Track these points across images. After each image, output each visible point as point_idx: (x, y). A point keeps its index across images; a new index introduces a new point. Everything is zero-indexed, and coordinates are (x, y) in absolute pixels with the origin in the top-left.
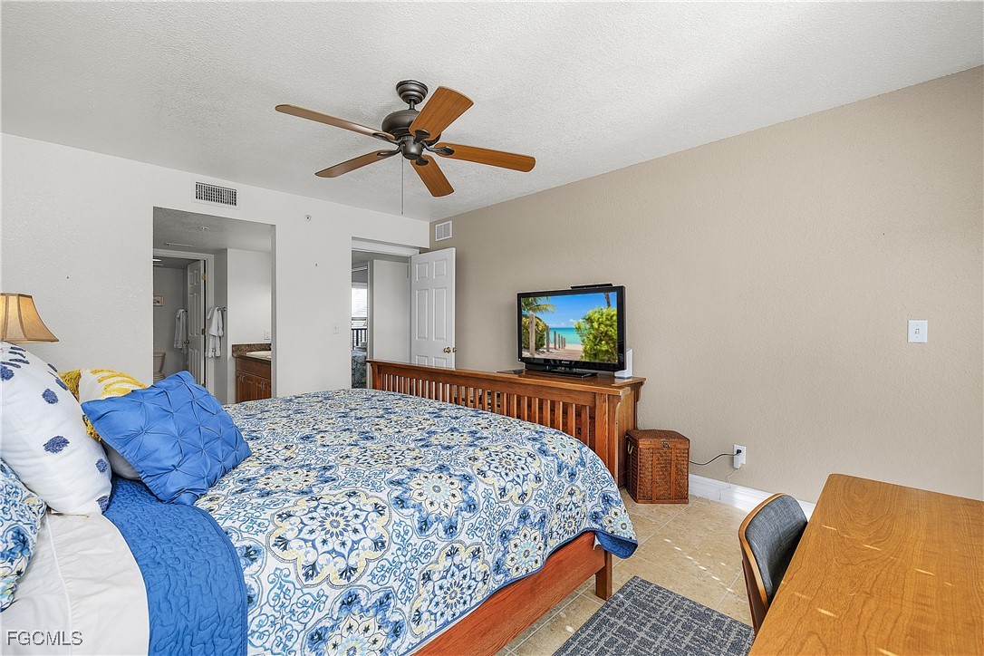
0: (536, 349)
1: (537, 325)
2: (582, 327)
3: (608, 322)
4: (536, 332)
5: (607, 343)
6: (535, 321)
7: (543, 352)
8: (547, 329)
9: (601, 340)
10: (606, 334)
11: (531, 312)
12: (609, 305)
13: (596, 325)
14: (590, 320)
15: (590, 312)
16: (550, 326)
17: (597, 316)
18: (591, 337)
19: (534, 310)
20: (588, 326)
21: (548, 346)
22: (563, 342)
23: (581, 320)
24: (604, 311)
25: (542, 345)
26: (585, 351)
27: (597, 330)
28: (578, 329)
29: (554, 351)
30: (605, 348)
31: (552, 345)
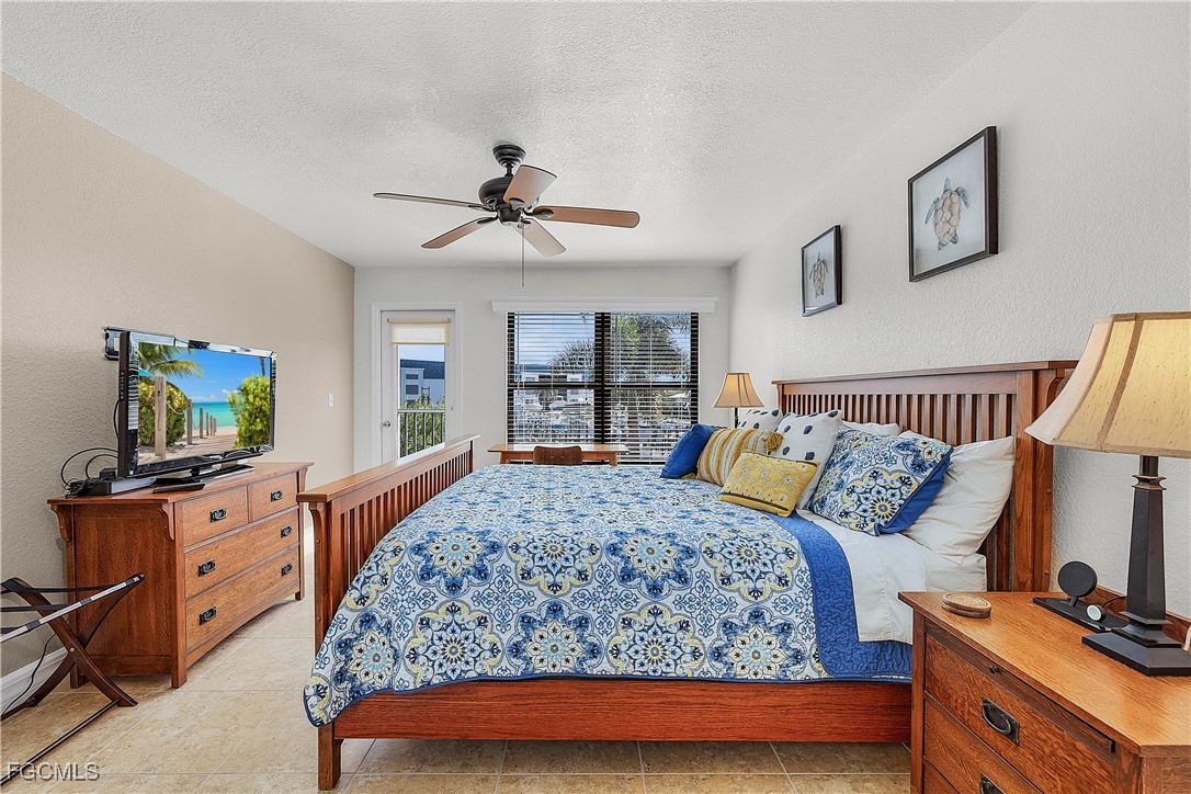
0: (169, 444)
1: (170, 398)
2: (237, 401)
3: (263, 395)
4: (169, 411)
5: (262, 421)
6: (166, 390)
7: (182, 447)
8: (188, 404)
9: (256, 418)
10: (261, 409)
11: (158, 373)
12: (264, 374)
13: (251, 398)
14: (245, 391)
15: (245, 381)
16: (194, 399)
17: (252, 386)
18: (246, 414)
19: (165, 370)
20: (243, 400)
21: (190, 433)
22: (213, 425)
23: (236, 391)
24: (260, 380)
25: (179, 434)
26: (240, 435)
27: (253, 404)
28: (232, 404)
29: (200, 441)
30: (259, 427)
31: (196, 433)
